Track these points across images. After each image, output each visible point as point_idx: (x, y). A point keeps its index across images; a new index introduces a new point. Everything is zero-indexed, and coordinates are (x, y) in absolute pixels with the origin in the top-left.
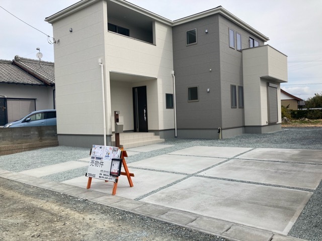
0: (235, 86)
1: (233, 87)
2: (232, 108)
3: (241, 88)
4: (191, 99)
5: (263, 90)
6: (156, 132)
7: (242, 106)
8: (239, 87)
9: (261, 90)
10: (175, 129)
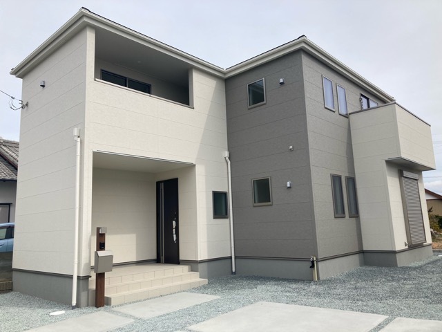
0: (340, 178)
1: (336, 179)
2: (335, 218)
3: (352, 181)
4: (260, 202)
5: (393, 184)
6: (193, 265)
7: (355, 214)
8: (348, 179)
9: (389, 184)
10: (231, 258)
